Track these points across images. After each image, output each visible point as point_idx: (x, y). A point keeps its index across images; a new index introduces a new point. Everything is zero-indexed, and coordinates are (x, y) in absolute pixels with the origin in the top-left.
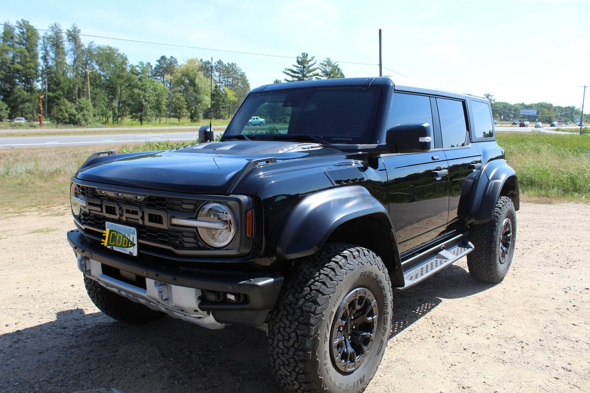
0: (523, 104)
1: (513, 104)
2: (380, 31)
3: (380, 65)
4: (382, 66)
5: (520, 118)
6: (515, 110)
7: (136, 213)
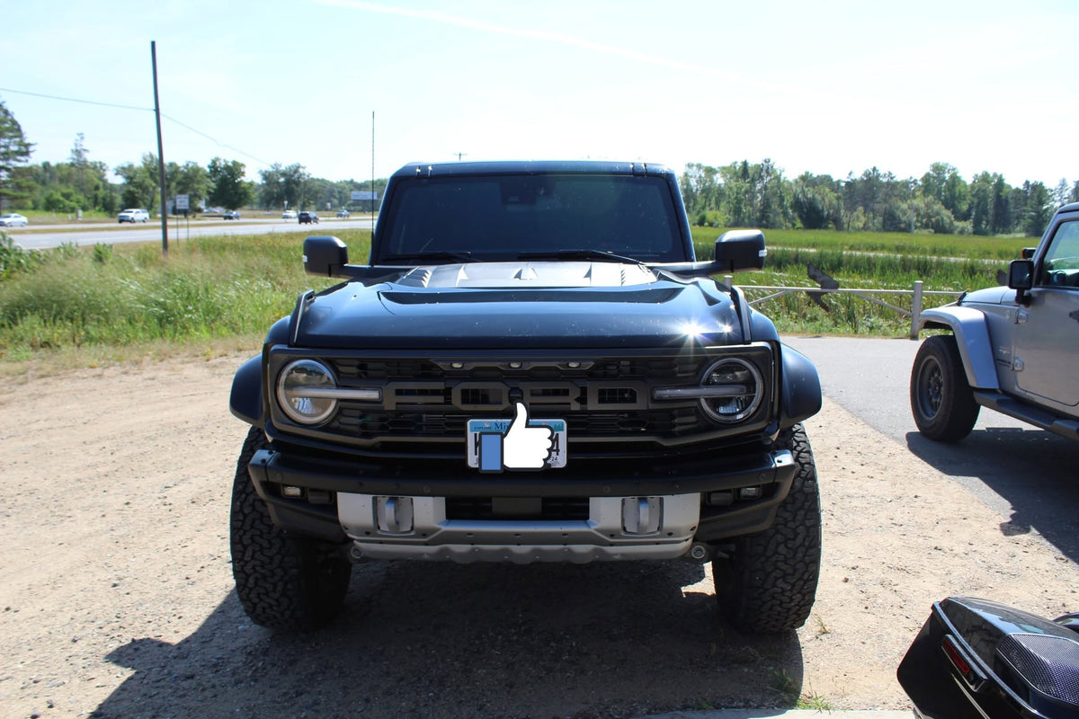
0: (352, 182)
1: (335, 182)
2: (153, 44)
3: (157, 110)
4: (161, 111)
5: (349, 205)
6: (340, 192)
7: (566, 393)
